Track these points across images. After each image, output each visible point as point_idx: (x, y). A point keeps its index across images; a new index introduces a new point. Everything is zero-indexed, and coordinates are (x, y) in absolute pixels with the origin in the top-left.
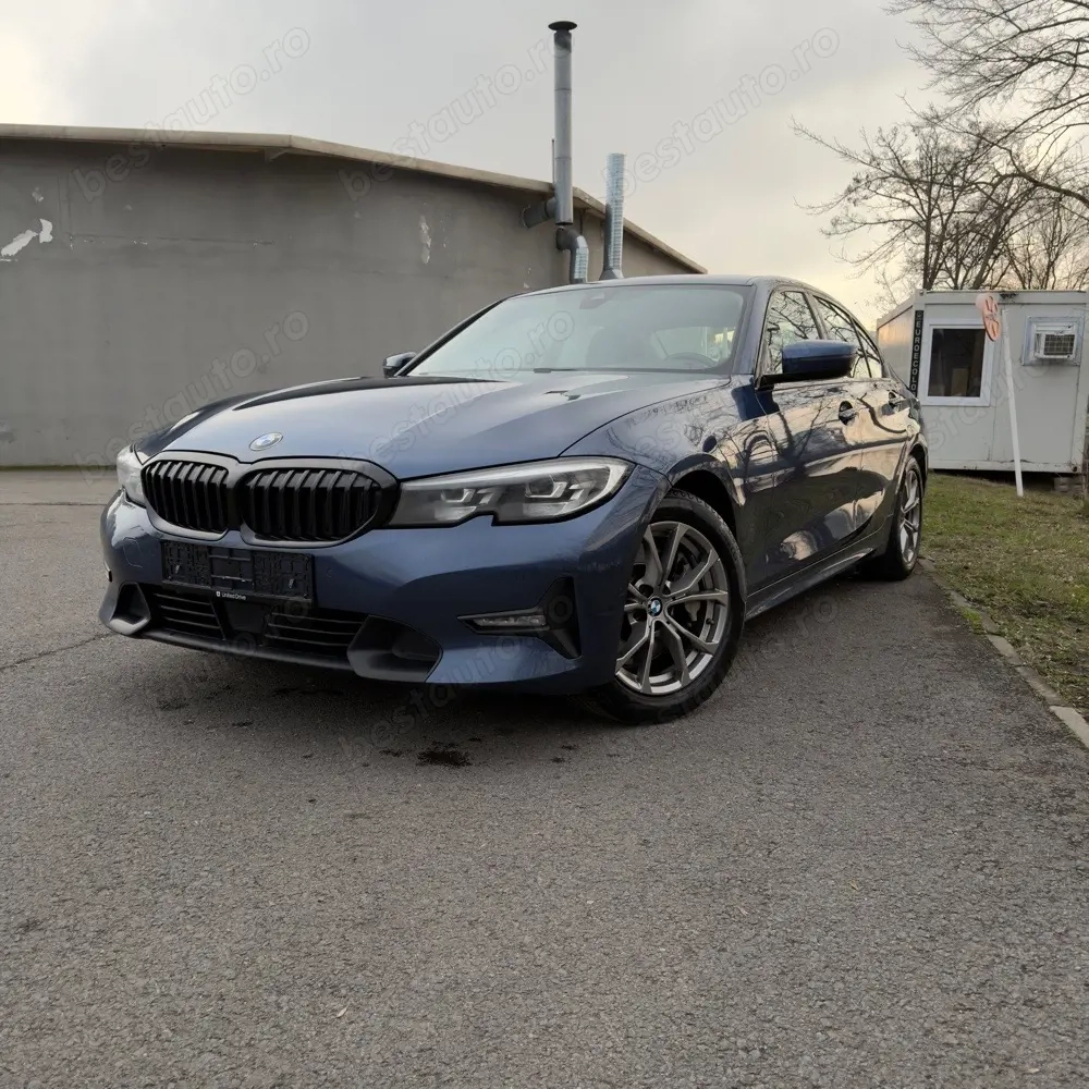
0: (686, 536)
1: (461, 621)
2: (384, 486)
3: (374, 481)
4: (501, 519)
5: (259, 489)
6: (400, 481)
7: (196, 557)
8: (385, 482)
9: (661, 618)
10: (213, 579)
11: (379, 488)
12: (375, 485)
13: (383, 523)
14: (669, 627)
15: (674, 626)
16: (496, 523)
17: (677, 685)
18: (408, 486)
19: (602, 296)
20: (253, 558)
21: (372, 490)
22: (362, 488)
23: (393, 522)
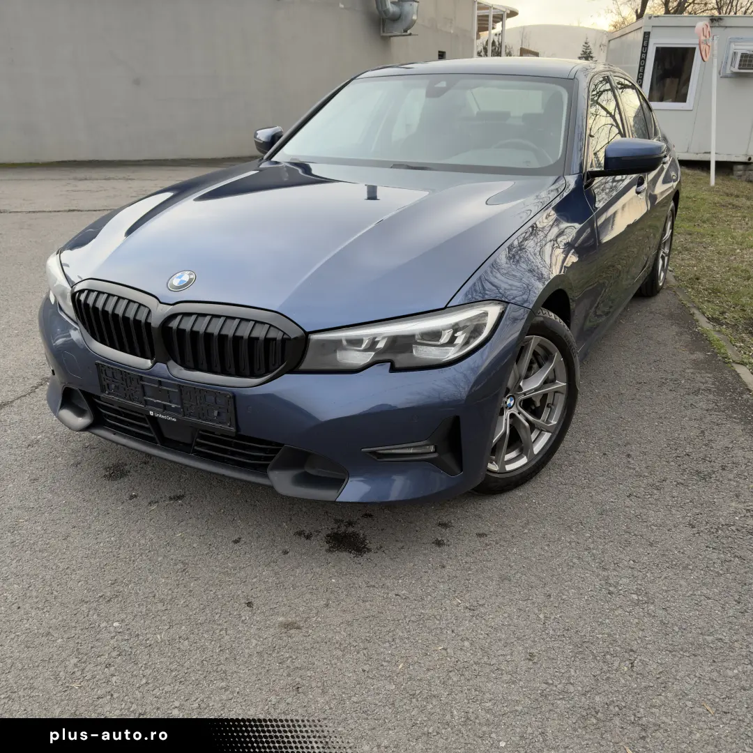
0: (539, 345)
1: (365, 452)
2: (292, 336)
3: (284, 333)
4: (397, 366)
5: (181, 332)
6: (307, 334)
7: (128, 381)
8: (294, 333)
9: (514, 411)
10: (145, 400)
11: (289, 339)
12: (285, 336)
13: (294, 370)
14: (520, 417)
15: (524, 416)
16: (393, 369)
17: (524, 460)
18: (314, 337)
19: (443, 84)
20: (181, 391)
21: (284, 341)
22: (275, 339)
23: (303, 367)
